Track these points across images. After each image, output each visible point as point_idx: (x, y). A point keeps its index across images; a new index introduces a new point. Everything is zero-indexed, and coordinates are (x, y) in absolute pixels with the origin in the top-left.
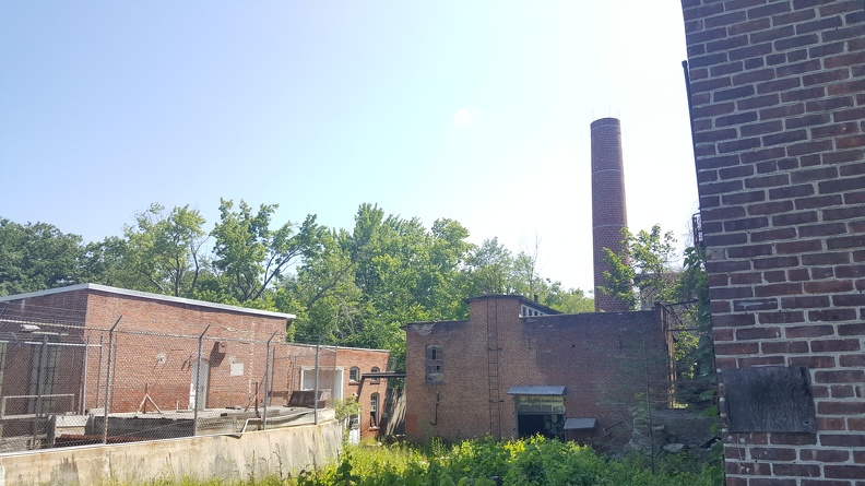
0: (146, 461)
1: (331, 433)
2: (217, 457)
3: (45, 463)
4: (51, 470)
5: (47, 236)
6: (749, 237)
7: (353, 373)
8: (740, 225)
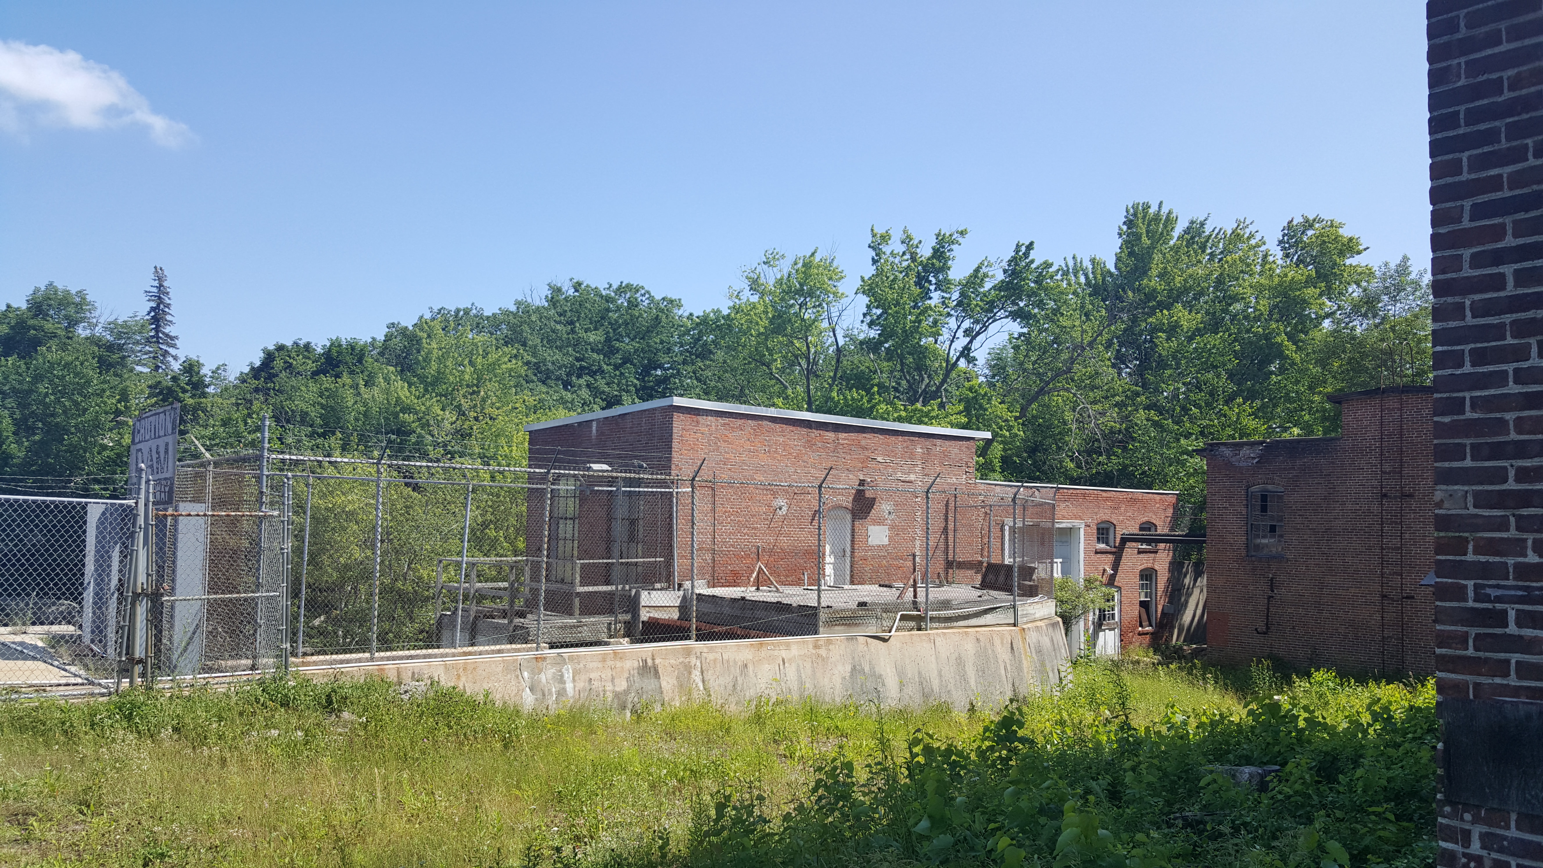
0: (751, 667)
1: (1046, 641)
2: (854, 668)
3: (619, 664)
4: (626, 675)
5: (633, 304)
6: (1512, 473)
7: (1103, 532)
8: (1497, 451)
